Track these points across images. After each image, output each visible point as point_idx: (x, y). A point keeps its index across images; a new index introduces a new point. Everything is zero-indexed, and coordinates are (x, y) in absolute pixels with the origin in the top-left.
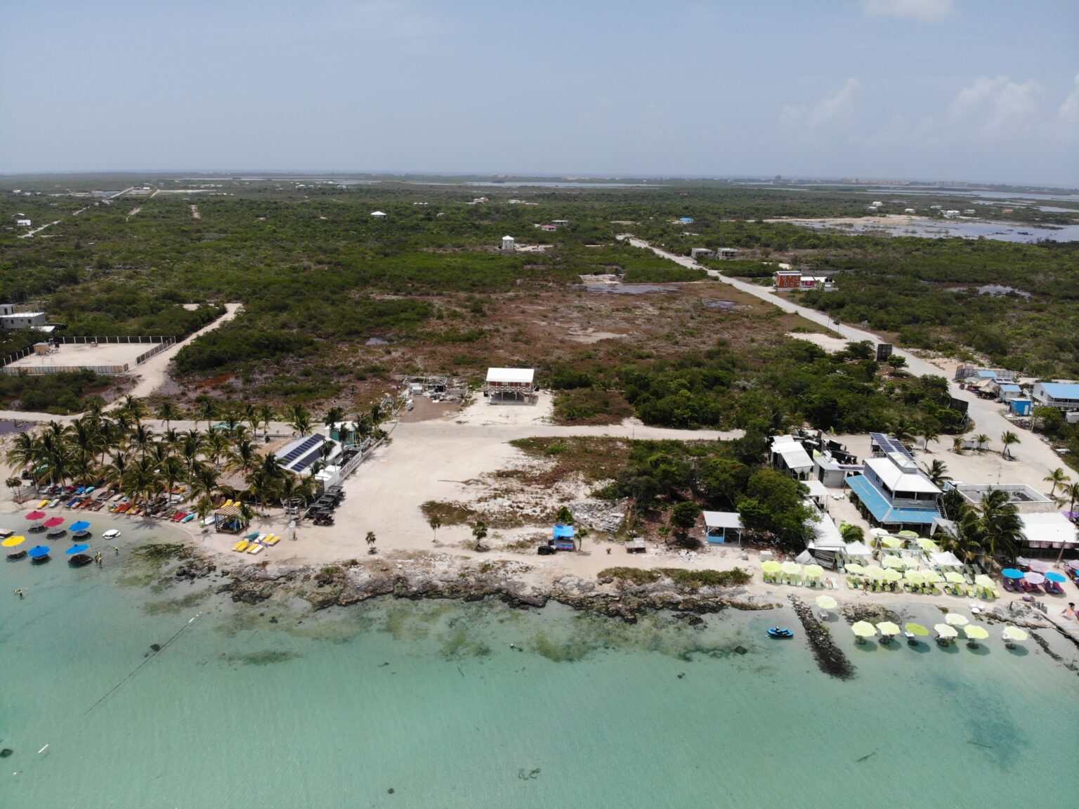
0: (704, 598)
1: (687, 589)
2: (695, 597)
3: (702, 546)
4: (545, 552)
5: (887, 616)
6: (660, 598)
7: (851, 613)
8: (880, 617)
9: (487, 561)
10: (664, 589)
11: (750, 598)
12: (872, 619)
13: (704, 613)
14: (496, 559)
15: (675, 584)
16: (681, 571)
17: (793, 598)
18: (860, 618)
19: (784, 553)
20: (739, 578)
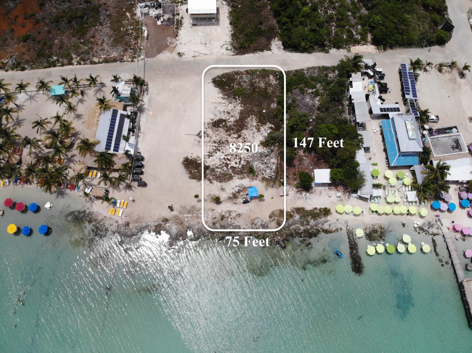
0: (312, 227)
1: (305, 223)
3: (312, 188)
4: (246, 202)
5: (381, 232)
6: (294, 230)
7: (368, 232)
8: (379, 233)
9: (222, 211)
10: (296, 223)
11: (330, 225)
12: (375, 235)
13: (312, 238)
14: (225, 210)
15: (300, 219)
16: (303, 209)
17: (346, 222)
18: (371, 234)
19: (346, 189)
20: (326, 212)
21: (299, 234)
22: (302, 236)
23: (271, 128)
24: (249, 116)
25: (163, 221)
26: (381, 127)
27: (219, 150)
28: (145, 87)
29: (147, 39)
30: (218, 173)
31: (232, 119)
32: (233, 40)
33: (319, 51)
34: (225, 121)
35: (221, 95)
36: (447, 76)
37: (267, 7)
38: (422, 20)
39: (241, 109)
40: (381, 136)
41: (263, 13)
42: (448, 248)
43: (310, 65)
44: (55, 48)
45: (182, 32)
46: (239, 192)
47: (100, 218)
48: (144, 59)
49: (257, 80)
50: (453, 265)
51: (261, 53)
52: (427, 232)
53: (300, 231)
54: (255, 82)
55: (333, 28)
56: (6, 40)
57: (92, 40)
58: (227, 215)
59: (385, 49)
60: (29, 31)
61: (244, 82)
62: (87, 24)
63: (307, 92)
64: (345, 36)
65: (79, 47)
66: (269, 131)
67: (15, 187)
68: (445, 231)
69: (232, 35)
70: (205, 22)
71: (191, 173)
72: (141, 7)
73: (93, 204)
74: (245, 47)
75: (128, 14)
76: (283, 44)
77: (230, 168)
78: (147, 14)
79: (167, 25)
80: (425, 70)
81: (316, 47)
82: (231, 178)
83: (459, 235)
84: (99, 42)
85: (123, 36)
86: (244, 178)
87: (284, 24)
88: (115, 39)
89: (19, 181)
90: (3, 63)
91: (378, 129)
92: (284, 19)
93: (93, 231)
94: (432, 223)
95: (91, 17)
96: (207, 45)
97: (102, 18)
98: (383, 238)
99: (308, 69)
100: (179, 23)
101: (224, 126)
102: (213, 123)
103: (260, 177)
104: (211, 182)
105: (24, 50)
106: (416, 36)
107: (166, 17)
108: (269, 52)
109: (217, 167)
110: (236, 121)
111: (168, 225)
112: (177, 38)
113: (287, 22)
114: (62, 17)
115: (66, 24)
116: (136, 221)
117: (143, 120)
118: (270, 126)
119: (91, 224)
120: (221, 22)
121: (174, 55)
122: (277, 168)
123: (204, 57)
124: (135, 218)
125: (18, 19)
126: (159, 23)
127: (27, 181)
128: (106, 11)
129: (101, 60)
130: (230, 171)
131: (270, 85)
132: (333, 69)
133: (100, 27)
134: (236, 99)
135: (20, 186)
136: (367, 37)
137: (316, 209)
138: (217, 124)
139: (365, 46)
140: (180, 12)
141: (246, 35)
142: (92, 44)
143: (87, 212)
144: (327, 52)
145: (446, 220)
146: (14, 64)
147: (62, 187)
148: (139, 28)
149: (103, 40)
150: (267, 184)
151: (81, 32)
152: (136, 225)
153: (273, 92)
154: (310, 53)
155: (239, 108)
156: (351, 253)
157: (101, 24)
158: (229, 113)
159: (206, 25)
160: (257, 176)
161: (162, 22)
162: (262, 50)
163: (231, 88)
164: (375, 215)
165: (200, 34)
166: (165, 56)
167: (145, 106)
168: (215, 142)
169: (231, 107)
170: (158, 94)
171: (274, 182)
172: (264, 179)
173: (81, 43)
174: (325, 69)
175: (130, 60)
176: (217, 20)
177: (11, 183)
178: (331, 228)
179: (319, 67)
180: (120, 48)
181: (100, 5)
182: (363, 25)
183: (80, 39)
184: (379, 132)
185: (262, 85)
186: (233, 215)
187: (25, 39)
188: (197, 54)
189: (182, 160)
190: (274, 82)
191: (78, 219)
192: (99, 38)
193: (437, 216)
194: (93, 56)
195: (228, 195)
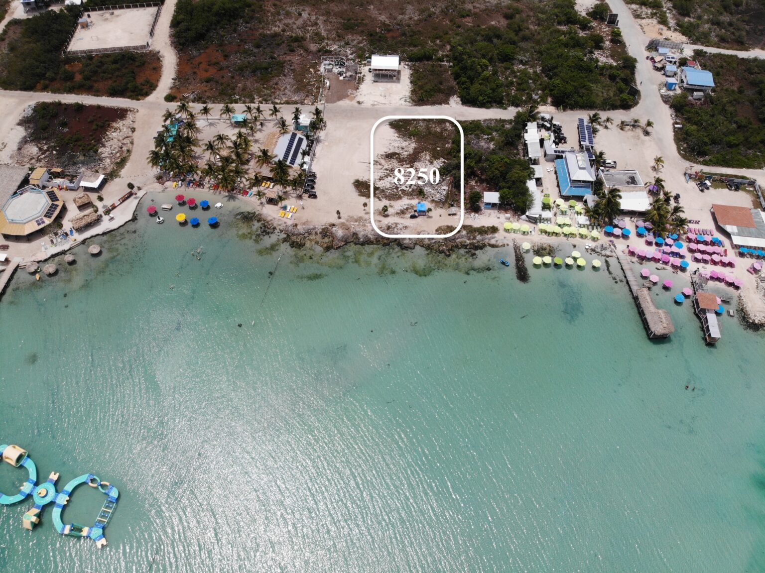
0: (478, 242)
1: (472, 237)
2: (474, 241)
3: (481, 210)
4: (413, 217)
5: (550, 250)
6: (460, 243)
7: (536, 248)
8: (547, 251)
9: (389, 223)
10: (462, 238)
11: (497, 241)
12: (544, 252)
13: (477, 250)
14: (393, 222)
15: (467, 234)
16: (471, 226)
17: (514, 240)
18: (539, 251)
19: (516, 213)
20: (494, 230)
21: (464, 246)
22: (468, 247)
23: (444, 162)
24: (423, 152)
25: (330, 226)
26: (555, 168)
27: (391, 176)
28: (323, 124)
29: (329, 89)
30: (387, 194)
31: (406, 153)
32: (412, 94)
33: (498, 108)
34: (398, 154)
35: (396, 135)
36: (630, 133)
37: (448, 72)
38: (607, 88)
39: (416, 146)
40: (555, 175)
41: (444, 76)
42: (622, 269)
43: (488, 117)
44: (237, 90)
45: (363, 87)
46: (407, 209)
47: (269, 218)
48: (324, 104)
49: (434, 126)
50: (628, 283)
51: (439, 106)
52: (599, 254)
53: (466, 244)
54: (432, 127)
55: (513, 91)
56: (188, 79)
57: (276, 86)
58: (393, 226)
59: (564, 110)
60: (212, 75)
61: (421, 126)
62: (271, 74)
63: (482, 137)
64: (524, 98)
65: (261, 91)
66: (441, 165)
67: (187, 189)
68: (620, 254)
69: (412, 91)
70: (387, 80)
71: (360, 191)
72: (325, 65)
73: (264, 208)
74: (423, 100)
75: (311, 70)
76: (461, 100)
77: (401, 190)
78: (330, 71)
79: (349, 80)
80: (606, 127)
81: (494, 104)
82: (400, 198)
83: (635, 259)
84: (282, 89)
85: (306, 86)
86: (414, 199)
87: (463, 84)
88: (297, 88)
89: (192, 184)
90: (183, 96)
91: (552, 169)
92: (464, 79)
93: (261, 228)
94: (604, 246)
95: (275, 70)
96: (387, 97)
97: (286, 71)
98: (552, 255)
99: (485, 120)
100: (361, 80)
101: (397, 158)
102: (386, 155)
103: (429, 199)
104: (380, 200)
105: (206, 89)
106: (599, 101)
107: (349, 74)
108: (447, 106)
109: (387, 189)
110: (410, 155)
111: (334, 229)
112: (358, 91)
113: (466, 82)
114: (247, 67)
115: (250, 72)
116: (304, 224)
117: (318, 149)
118: (443, 160)
119: (260, 223)
120: (401, 81)
121: (354, 103)
122: (447, 193)
123: (382, 106)
124: (304, 221)
125: (201, 65)
126: (341, 78)
127: (200, 185)
128: (291, 66)
129: (282, 102)
130: (400, 193)
131: (446, 130)
132: (510, 122)
133: (284, 78)
134: (411, 139)
135: (192, 189)
136: (547, 99)
137: (484, 226)
138: (389, 156)
139: (544, 107)
140: (362, 71)
141: (426, 91)
142: (275, 89)
143: (257, 213)
144: (506, 109)
145: (621, 246)
146: (195, 98)
147: (235, 192)
148: (321, 81)
149: (286, 87)
150: (436, 205)
151: (265, 80)
152: (304, 227)
153: (448, 135)
154: (488, 108)
155: (413, 145)
156: (517, 264)
157: (285, 76)
158: (403, 149)
159: (387, 82)
160: (427, 198)
161: (344, 77)
162: (440, 104)
163: (407, 130)
164: (545, 236)
165: (381, 88)
166: (344, 103)
167: (322, 138)
168: (387, 169)
169: (405, 144)
170: (335, 130)
171: (443, 205)
172: (433, 201)
173: (264, 88)
174: (502, 122)
175: (310, 103)
176: (398, 79)
177: (184, 186)
178: (498, 243)
179: (496, 120)
180: (302, 95)
181: (285, 62)
182: (543, 90)
183: (263, 85)
184: (553, 172)
185: (438, 129)
186: (400, 226)
187: (208, 81)
188: (376, 103)
189: (353, 181)
190: (450, 128)
191: (247, 218)
192: (281, 86)
193: (610, 241)
194: (275, 98)
195: (396, 211)
